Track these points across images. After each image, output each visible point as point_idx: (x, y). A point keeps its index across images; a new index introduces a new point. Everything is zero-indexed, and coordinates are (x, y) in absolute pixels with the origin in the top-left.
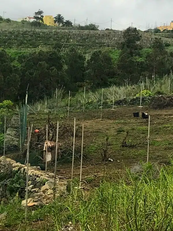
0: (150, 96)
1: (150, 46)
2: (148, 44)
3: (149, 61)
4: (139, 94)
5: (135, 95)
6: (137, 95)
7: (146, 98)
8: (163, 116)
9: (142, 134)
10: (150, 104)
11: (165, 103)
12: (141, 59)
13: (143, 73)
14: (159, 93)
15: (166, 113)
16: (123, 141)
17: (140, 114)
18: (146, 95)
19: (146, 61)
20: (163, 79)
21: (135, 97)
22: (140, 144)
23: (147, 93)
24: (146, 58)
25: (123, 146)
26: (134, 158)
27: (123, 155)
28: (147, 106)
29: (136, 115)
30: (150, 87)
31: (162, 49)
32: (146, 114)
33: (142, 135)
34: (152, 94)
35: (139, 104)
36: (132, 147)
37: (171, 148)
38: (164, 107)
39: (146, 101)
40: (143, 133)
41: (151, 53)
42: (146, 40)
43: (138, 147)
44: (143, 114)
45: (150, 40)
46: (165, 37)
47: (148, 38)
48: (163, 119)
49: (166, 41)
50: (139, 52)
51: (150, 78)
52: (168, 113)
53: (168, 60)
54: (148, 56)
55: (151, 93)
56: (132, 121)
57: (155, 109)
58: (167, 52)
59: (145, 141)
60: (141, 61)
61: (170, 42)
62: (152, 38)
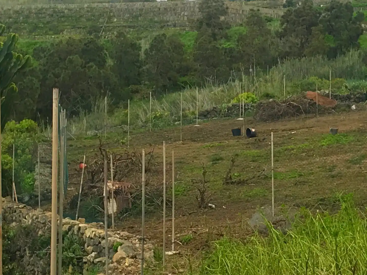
0: (253, 101)
1: (240, 22)
2: (238, 20)
3: (242, 47)
4: (235, 98)
5: (229, 101)
6: (234, 102)
7: (248, 105)
8: (280, 132)
9: (251, 161)
10: (256, 113)
11: (279, 111)
12: (229, 43)
13: (235, 65)
14: (268, 96)
15: (283, 128)
16: (227, 176)
17: (244, 131)
18: (247, 100)
19: (238, 46)
20: (269, 74)
21: (230, 105)
22: (254, 177)
23: (248, 97)
24: (238, 41)
25: (228, 183)
26: (247, 201)
27: (230, 197)
28: (251, 118)
29: (237, 132)
30: (248, 87)
31: (263, 27)
32: (253, 130)
33: (253, 165)
34: (257, 99)
35: (237, 116)
36: (241, 183)
37: (304, 182)
38: (278, 118)
39: (249, 110)
40: (253, 161)
41: (245, 33)
42: (234, 13)
43: (252, 183)
44: (248, 131)
45: (241, 12)
46: (263, 7)
47: (237, 9)
48: (280, 137)
49: (266, 14)
50: (227, 33)
51: (247, 73)
52: (287, 127)
53: (272, 43)
54: (241, 39)
55: (254, 96)
56: (233, 142)
57: (265, 121)
58: (270, 30)
59: (262, 173)
60: (229, 47)
61: (272, 15)
62: (243, 11)
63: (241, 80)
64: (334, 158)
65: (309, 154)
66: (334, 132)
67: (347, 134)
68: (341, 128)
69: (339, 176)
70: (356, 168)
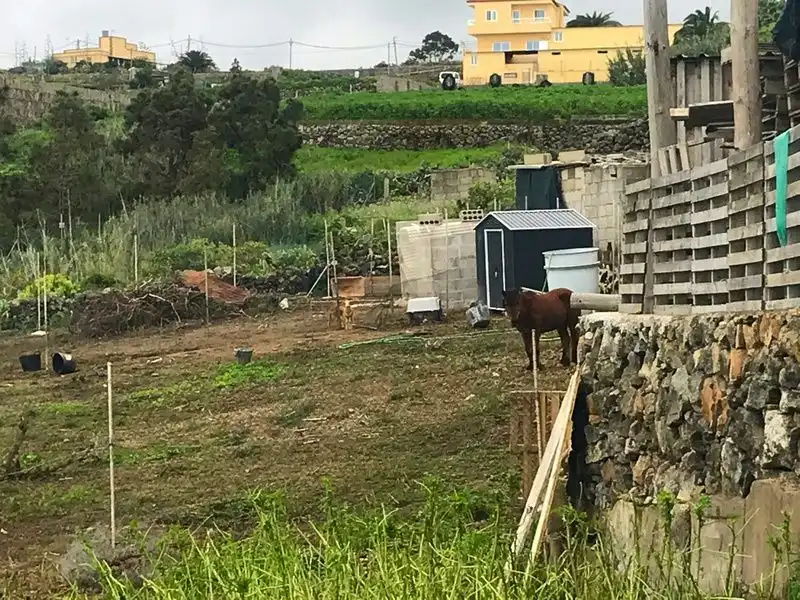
0: (67, 293)
1: (37, 120)
2: (29, 115)
3: (41, 174)
4: (28, 289)
5: (14, 295)
6: (24, 295)
7: (56, 303)
8: (127, 361)
9: (64, 427)
10: (74, 322)
11: (126, 314)
12: (11, 166)
13: (25, 215)
14: (99, 281)
15: (133, 351)
16: (10, 460)
17: (47, 360)
18: (52, 290)
19: (31, 171)
20: (102, 233)
21: (16, 302)
22: (70, 462)
23: (56, 285)
24: (31, 161)
25: (12, 478)
26: (56, 516)
27: (16, 508)
28: (61, 331)
29: (31, 364)
30: (56, 262)
31: (86, 130)
32: (69, 357)
33: (68, 434)
34: (75, 288)
35: (33, 326)
36: (41, 476)
37: (181, 468)
38: (124, 329)
39: (59, 312)
40: (70, 426)
41: (46, 143)
42: (22, 101)
43: (65, 475)
44: (57, 359)
45: (37, 97)
46: (86, 87)
47: (27, 92)
48: (128, 372)
49: (93, 102)
50: (6, 145)
51: (54, 232)
52: (142, 348)
53: (108, 164)
54: (39, 155)
55: (70, 282)
56: (23, 384)
57: (94, 337)
58: (102, 137)
59: (88, 452)
60: (11, 174)
61: (105, 104)
62: (41, 95)
63: (40, 248)
64: (244, 413)
65: (191, 406)
66: (244, 357)
67: (271, 361)
68: (258, 350)
69: (255, 453)
70: (290, 436)
